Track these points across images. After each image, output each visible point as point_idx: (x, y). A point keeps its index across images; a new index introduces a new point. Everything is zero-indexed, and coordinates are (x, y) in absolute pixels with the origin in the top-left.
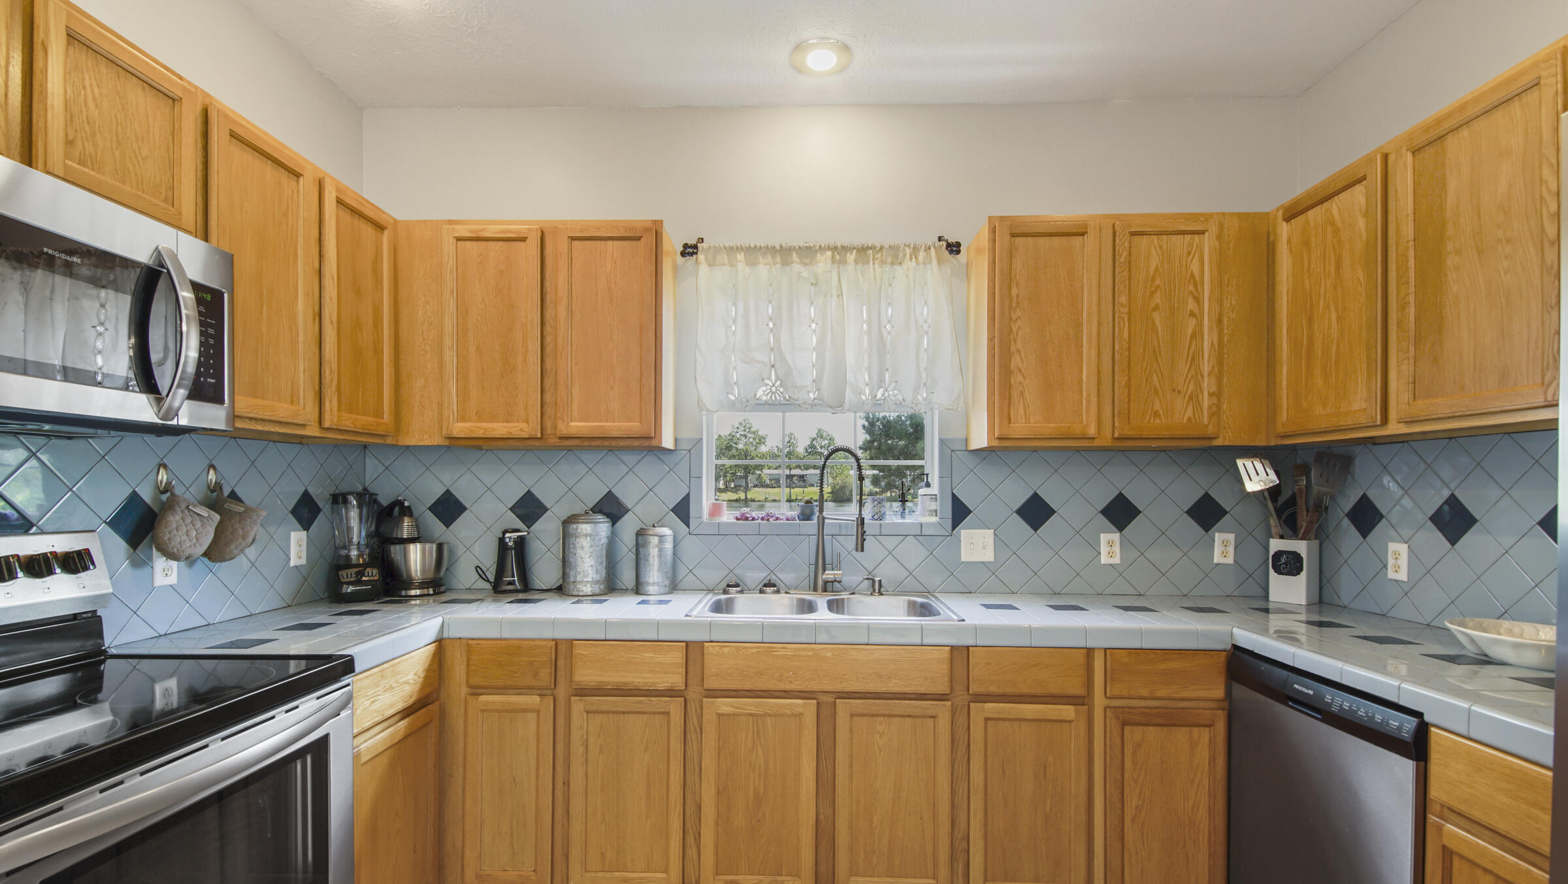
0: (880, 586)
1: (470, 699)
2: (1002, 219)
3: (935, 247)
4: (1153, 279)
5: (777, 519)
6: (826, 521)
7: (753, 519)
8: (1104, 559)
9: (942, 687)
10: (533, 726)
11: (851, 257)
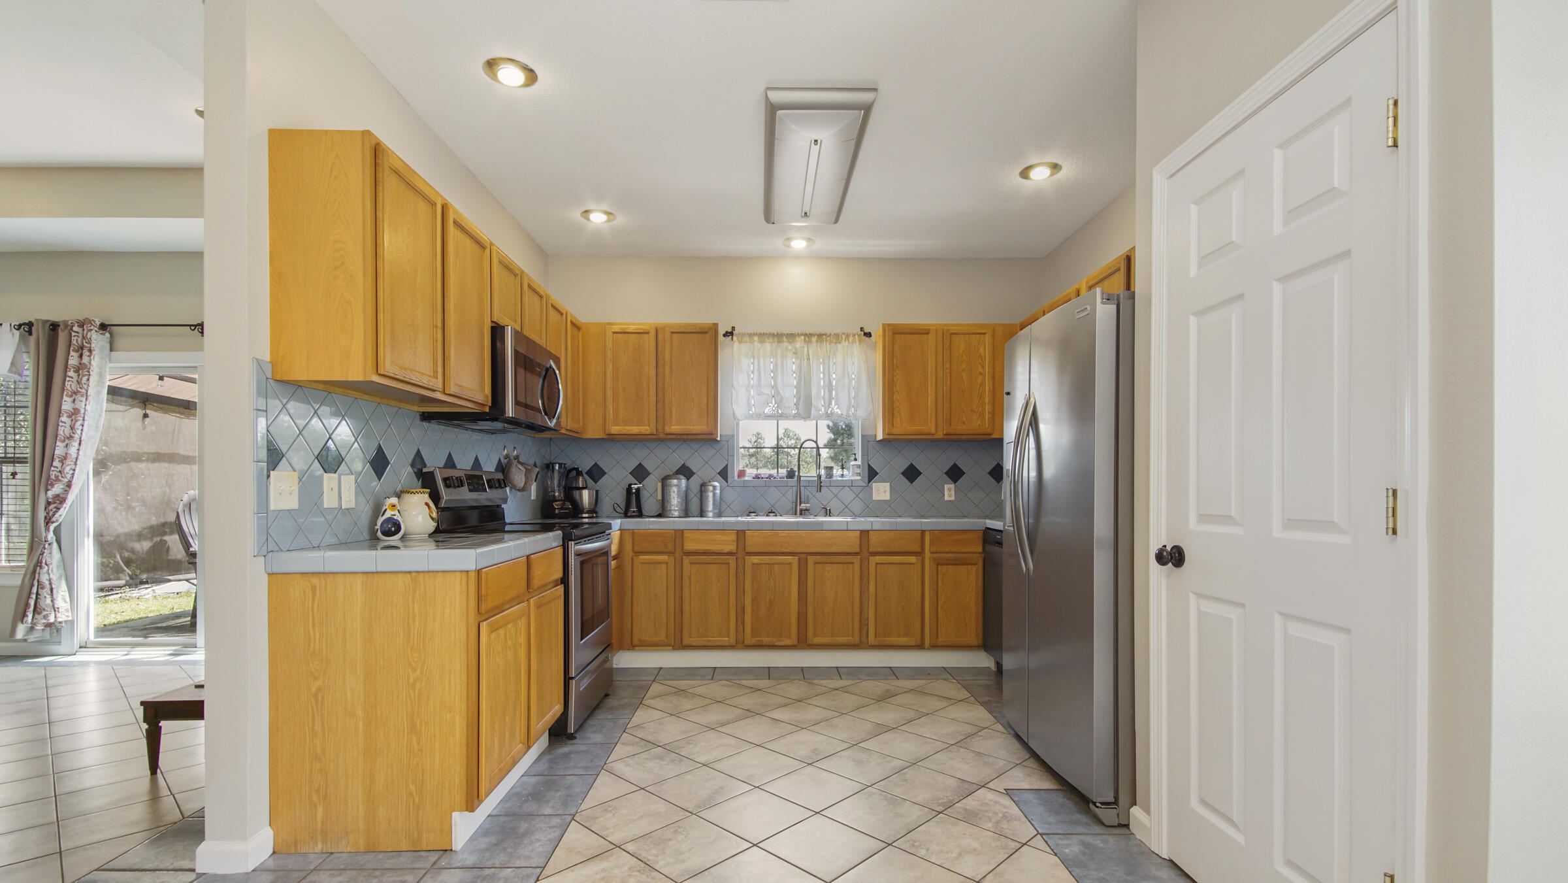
0: (830, 512)
1: (635, 557)
2: (889, 325)
3: (858, 335)
4: (962, 356)
5: (775, 478)
6: (802, 478)
7: (762, 478)
8: (946, 498)
9: (856, 549)
10: (665, 570)
11: (814, 339)
